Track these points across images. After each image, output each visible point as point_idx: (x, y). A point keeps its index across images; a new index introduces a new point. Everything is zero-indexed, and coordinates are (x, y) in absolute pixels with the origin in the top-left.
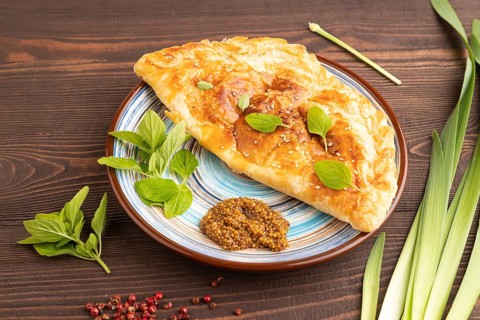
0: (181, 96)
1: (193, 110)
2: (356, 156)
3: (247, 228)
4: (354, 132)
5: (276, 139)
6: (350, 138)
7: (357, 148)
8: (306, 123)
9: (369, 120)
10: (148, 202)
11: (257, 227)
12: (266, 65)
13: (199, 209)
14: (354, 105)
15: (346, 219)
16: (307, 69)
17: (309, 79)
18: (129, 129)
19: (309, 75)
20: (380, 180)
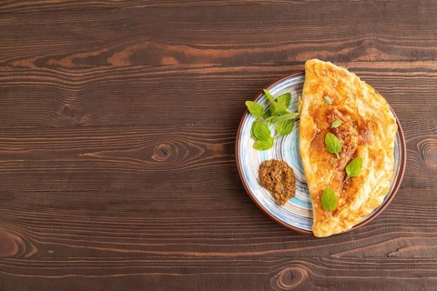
0: (311, 97)
1: (311, 108)
2: (349, 200)
3: (275, 184)
4: (361, 190)
5: (328, 157)
6: (356, 191)
7: (353, 199)
8: (351, 160)
9: (378, 188)
10: (253, 135)
11: (279, 187)
12: (367, 114)
13: (270, 155)
14: (382, 173)
15: (314, 221)
16: (385, 132)
17: (381, 138)
18: (272, 94)
19: (383, 135)
20: (346, 221)
